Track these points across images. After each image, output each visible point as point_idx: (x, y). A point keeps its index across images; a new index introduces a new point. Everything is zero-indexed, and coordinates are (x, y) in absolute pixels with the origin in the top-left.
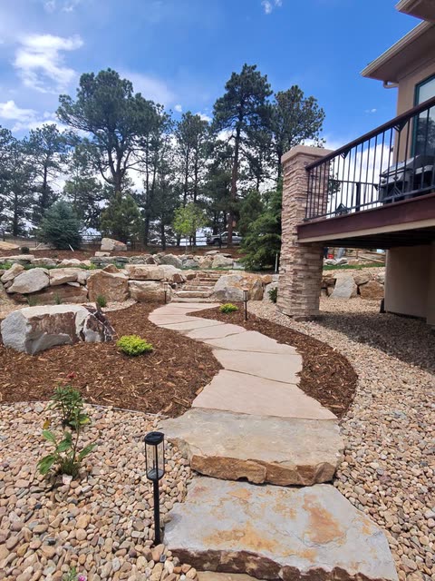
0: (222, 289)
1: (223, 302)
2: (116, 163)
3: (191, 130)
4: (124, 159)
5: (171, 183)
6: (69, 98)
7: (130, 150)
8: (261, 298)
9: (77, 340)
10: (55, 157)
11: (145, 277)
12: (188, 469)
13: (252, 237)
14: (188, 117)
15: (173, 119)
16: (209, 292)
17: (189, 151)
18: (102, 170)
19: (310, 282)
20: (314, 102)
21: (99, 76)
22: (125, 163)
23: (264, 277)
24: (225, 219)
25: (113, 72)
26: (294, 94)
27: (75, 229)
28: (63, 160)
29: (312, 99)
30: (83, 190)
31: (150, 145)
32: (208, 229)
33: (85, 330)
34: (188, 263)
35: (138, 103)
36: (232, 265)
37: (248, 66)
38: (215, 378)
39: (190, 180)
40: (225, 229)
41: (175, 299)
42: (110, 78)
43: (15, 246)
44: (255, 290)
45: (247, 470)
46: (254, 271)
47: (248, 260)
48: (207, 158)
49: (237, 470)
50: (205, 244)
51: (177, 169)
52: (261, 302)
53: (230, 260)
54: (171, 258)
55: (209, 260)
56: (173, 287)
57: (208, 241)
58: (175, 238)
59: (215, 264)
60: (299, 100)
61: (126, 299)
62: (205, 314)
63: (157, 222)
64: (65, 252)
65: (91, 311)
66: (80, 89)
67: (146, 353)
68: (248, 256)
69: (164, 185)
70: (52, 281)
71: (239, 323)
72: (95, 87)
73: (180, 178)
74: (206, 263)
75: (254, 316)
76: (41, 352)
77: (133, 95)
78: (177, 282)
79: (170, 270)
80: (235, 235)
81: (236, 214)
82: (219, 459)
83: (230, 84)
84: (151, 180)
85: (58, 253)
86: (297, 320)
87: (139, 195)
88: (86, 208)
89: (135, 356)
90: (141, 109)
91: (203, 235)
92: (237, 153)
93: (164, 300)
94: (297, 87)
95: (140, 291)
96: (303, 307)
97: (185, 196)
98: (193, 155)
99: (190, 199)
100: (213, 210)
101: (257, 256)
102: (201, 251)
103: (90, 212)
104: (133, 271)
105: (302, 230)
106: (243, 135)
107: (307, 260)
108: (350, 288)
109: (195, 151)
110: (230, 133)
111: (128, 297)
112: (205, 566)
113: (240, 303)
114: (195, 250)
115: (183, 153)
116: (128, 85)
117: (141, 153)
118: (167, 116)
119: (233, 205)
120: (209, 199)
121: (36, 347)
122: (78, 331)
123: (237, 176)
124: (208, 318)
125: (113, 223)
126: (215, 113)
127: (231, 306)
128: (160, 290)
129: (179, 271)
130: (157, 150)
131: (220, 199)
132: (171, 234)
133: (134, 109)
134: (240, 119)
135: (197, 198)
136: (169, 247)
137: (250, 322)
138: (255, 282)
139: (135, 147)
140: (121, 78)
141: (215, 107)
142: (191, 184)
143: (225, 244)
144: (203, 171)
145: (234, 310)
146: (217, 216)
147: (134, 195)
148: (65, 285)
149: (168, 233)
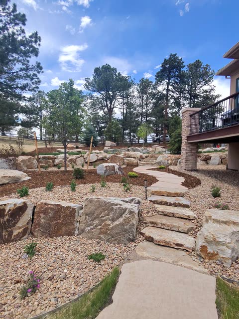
0: (160, 161)
1: (160, 166)
2: (109, 105)
3: (145, 86)
4: (113, 103)
5: (135, 112)
6: (89, 79)
7: (116, 99)
8: (176, 165)
9: (116, 173)
11: (130, 156)
12: (150, 194)
14: (143, 80)
15: (135, 82)
16: (154, 162)
17: (143, 97)
18: (103, 109)
19: (193, 157)
20: (208, 67)
21: (102, 68)
22: (113, 105)
23: (177, 156)
24: (162, 128)
25: (108, 65)
26: (197, 64)
28: (85, 106)
29: (207, 65)
30: (95, 120)
31: (124, 96)
32: (154, 134)
33: (118, 171)
34: (144, 151)
35: (120, 78)
37: (172, 54)
38: (157, 182)
39: (144, 111)
40: (162, 134)
41: (141, 165)
42: (107, 68)
43: (72, 146)
44: (173, 162)
45: (164, 194)
48: (152, 100)
49: (162, 193)
50: (152, 142)
51: (138, 106)
53: (164, 150)
54: (137, 149)
55: (154, 150)
56: (140, 160)
57: (153, 140)
58: (137, 139)
59: (157, 151)
60: (200, 67)
62: (153, 169)
63: (127, 131)
65: (119, 165)
66: (94, 75)
67: (136, 177)
68: (171, 147)
69: (131, 113)
70: (98, 158)
71: (166, 171)
72: (101, 73)
73: (139, 110)
74: (153, 151)
75: (171, 169)
77: (117, 74)
78: (141, 158)
79: (139, 154)
80: (167, 136)
81: (167, 127)
82: (157, 191)
83: (164, 64)
84: (125, 111)
85: (88, 148)
86: (188, 171)
87: (120, 120)
88: (96, 127)
89: (133, 177)
90: (121, 81)
91: (151, 137)
92: (167, 97)
93: (137, 165)
94: (199, 60)
95: (128, 162)
96: (190, 166)
97: (141, 119)
98: (145, 98)
99: (144, 120)
100: (155, 124)
101: (175, 147)
102: (150, 145)
103: (98, 129)
104: (125, 154)
105: (189, 138)
106: (170, 88)
107: (191, 149)
108: (218, 160)
109: (146, 96)
110: (164, 88)
111: (124, 164)
114: (147, 145)
115: (140, 97)
116: (115, 70)
117: (121, 100)
118: (133, 81)
119: (166, 122)
120: (153, 119)
121: (106, 174)
122: (116, 171)
123: (167, 107)
125: (109, 134)
126: (156, 79)
127: (163, 166)
128: (135, 161)
129: (142, 154)
130: (128, 98)
131: (159, 118)
132: (135, 137)
133: (118, 81)
134: (169, 81)
135: (148, 119)
136: (134, 144)
137: (170, 171)
138: (173, 158)
139: (118, 98)
140: (112, 67)
141: (156, 76)
142: (145, 113)
143: (162, 141)
144: (150, 106)
145: (164, 168)
146: (158, 127)
147: (118, 120)
148: (102, 159)
149: (133, 136)
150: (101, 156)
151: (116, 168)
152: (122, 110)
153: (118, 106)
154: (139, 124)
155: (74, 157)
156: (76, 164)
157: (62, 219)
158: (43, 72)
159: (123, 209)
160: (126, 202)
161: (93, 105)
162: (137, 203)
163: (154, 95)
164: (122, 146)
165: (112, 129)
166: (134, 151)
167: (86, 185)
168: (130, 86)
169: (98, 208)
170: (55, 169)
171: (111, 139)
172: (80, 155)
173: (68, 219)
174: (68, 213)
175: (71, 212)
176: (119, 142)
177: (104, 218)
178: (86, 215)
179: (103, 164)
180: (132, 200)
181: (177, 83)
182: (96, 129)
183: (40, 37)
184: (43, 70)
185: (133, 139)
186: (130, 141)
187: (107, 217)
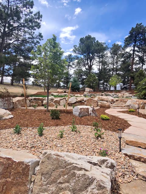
0: (129, 105)
1: (129, 109)
2: (89, 64)
3: (115, 49)
4: (92, 62)
5: (108, 68)
6: (76, 46)
7: (94, 59)
9: (89, 115)
10: (71, 64)
11: (103, 100)
12: (125, 143)
13: (140, 87)
14: (115, 45)
15: (109, 47)
16: (124, 105)
17: (114, 57)
18: (85, 66)
21: (85, 38)
22: (92, 63)
23: (145, 101)
24: (128, 80)
25: (90, 36)
27: (78, 85)
28: (73, 64)
30: (79, 73)
31: (101, 56)
32: (121, 84)
33: (91, 113)
34: (115, 96)
35: (97, 44)
36: (132, 97)
37: (138, 24)
38: (129, 127)
39: (115, 67)
40: (128, 84)
41: (113, 107)
42: (89, 38)
44: (141, 106)
45: (140, 145)
46: (141, 99)
47: (139, 95)
48: (121, 58)
49: (138, 144)
50: (120, 89)
51: (110, 63)
52: (144, 110)
53: (131, 95)
54: (109, 94)
55: (122, 95)
56: (111, 103)
57: (121, 88)
58: (109, 87)
59: (125, 96)
61: (97, 106)
62: (123, 112)
63: (102, 82)
64: (75, 92)
65: (92, 108)
66: (80, 43)
67: (108, 120)
68: (138, 94)
69: (105, 69)
70: (77, 100)
71: (136, 115)
72: (84, 41)
73: (111, 66)
75: (141, 113)
76: (82, 117)
77: (96, 41)
78: (113, 102)
79: (110, 98)
80: (132, 85)
81: (133, 78)
82: (133, 141)
83: (131, 32)
84: (100, 68)
85: (73, 92)
87: (97, 73)
88: (80, 78)
89: (105, 120)
90: (98, 46)
91: (119, 86)
92: (133, 56)
93: (109, 107)
95: (101, 104)
97: (113, 73)
98: (116, 58)
99: (114, 73)
100: (123, 77)
101: (142, 93)
102: (119, 91)
103: (81, 80)
104: (99, 98)
106: (136, 49)
109: (116, 56)
110: (131, 49)
111: (98, 106)
112: (131, 158)
113: (136, 110)
114: (116, 91)
115: (112, 57)
116: (94, 39)
117: (98, 60)
118: (107, 46)
119: (132, 74)
120: (121, 73)
121: (81, 115)
122: (90, 113)
123: (133, 63)
124: (125, 113)
125: (89, 83)
126: (125, 43)
127: (132, 110)
128: (107, 104)
129: (113, 98)
130: (103, 58)
131: (126, 72)
132: (107, 86)
133: (96, 46)
134: (135, 43)
135: (117, 73)
136: (107, 90)
137: (140, 115)
138: (141, 103)
139: (96, 58)
140: (92, 37)
141: (125, 41)
142: (115, 68)
143: (128, 89)
144: (120, 63)
145: (134, 111)
146: (125, 78)
147: (95, 73)
148: (81, 101)
149: (106, 85)
150: (79, 99)
151: (90, 110)
152: (98, 67)
153: (96, 64)
154: (110, 76)
155: (58, 99)
156: (60, 105)
157: (12, 177)
158: (43, 39)
159: (88, 178)
160: (95, 164)
161: (79, 63)
162: (110, 167)
163: (123, 55)
164: (97, 92)
165: (91, 80)
166: (107, 96)
167: (58, 127)
168: (105, 49)
169: (57, 168)
170: (42, 108)
171: (90, 87)
172: (63, 98)
173: (20, 178)
174: (20, 169)
175: (24, 169)
176: (96, 89)
177: (63, 186)
178: (42, 174)
179: (78, 106)
180: (103, 161)
181: (141, 45)
182: (80, 80)
183: (42, 15)
184: (43, 38)
185: (106, 87)
186: (104, 89)
187: (67, 184)
